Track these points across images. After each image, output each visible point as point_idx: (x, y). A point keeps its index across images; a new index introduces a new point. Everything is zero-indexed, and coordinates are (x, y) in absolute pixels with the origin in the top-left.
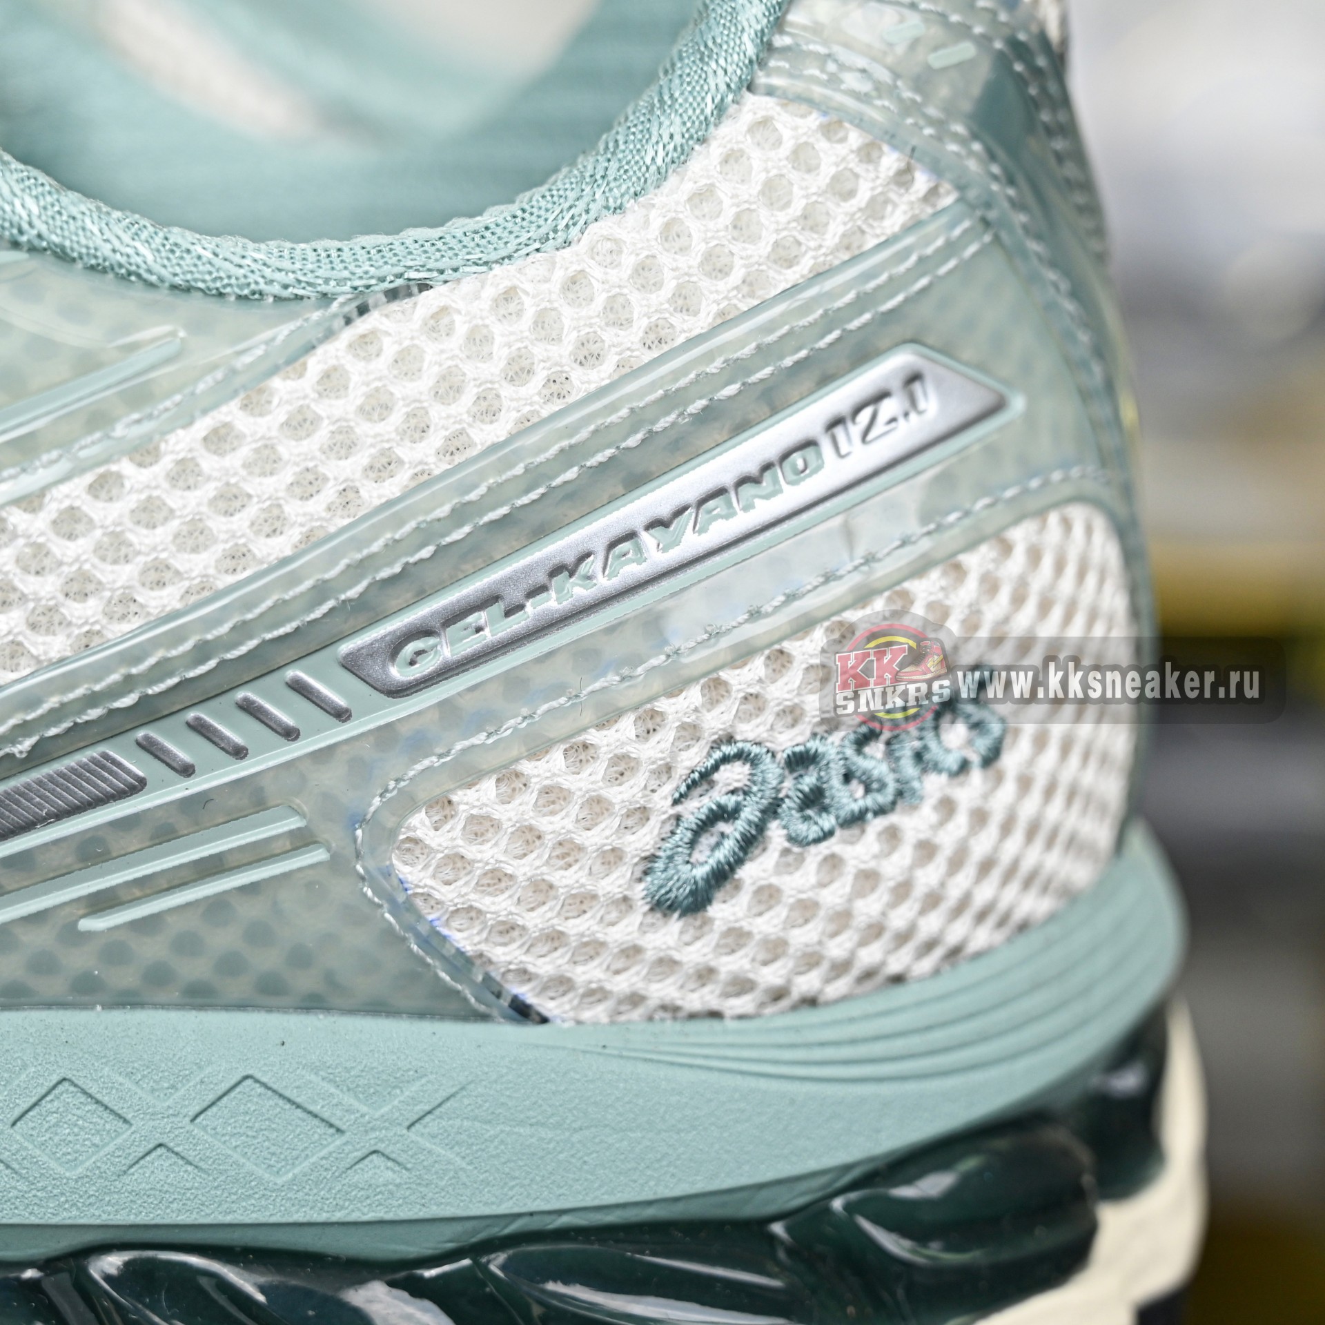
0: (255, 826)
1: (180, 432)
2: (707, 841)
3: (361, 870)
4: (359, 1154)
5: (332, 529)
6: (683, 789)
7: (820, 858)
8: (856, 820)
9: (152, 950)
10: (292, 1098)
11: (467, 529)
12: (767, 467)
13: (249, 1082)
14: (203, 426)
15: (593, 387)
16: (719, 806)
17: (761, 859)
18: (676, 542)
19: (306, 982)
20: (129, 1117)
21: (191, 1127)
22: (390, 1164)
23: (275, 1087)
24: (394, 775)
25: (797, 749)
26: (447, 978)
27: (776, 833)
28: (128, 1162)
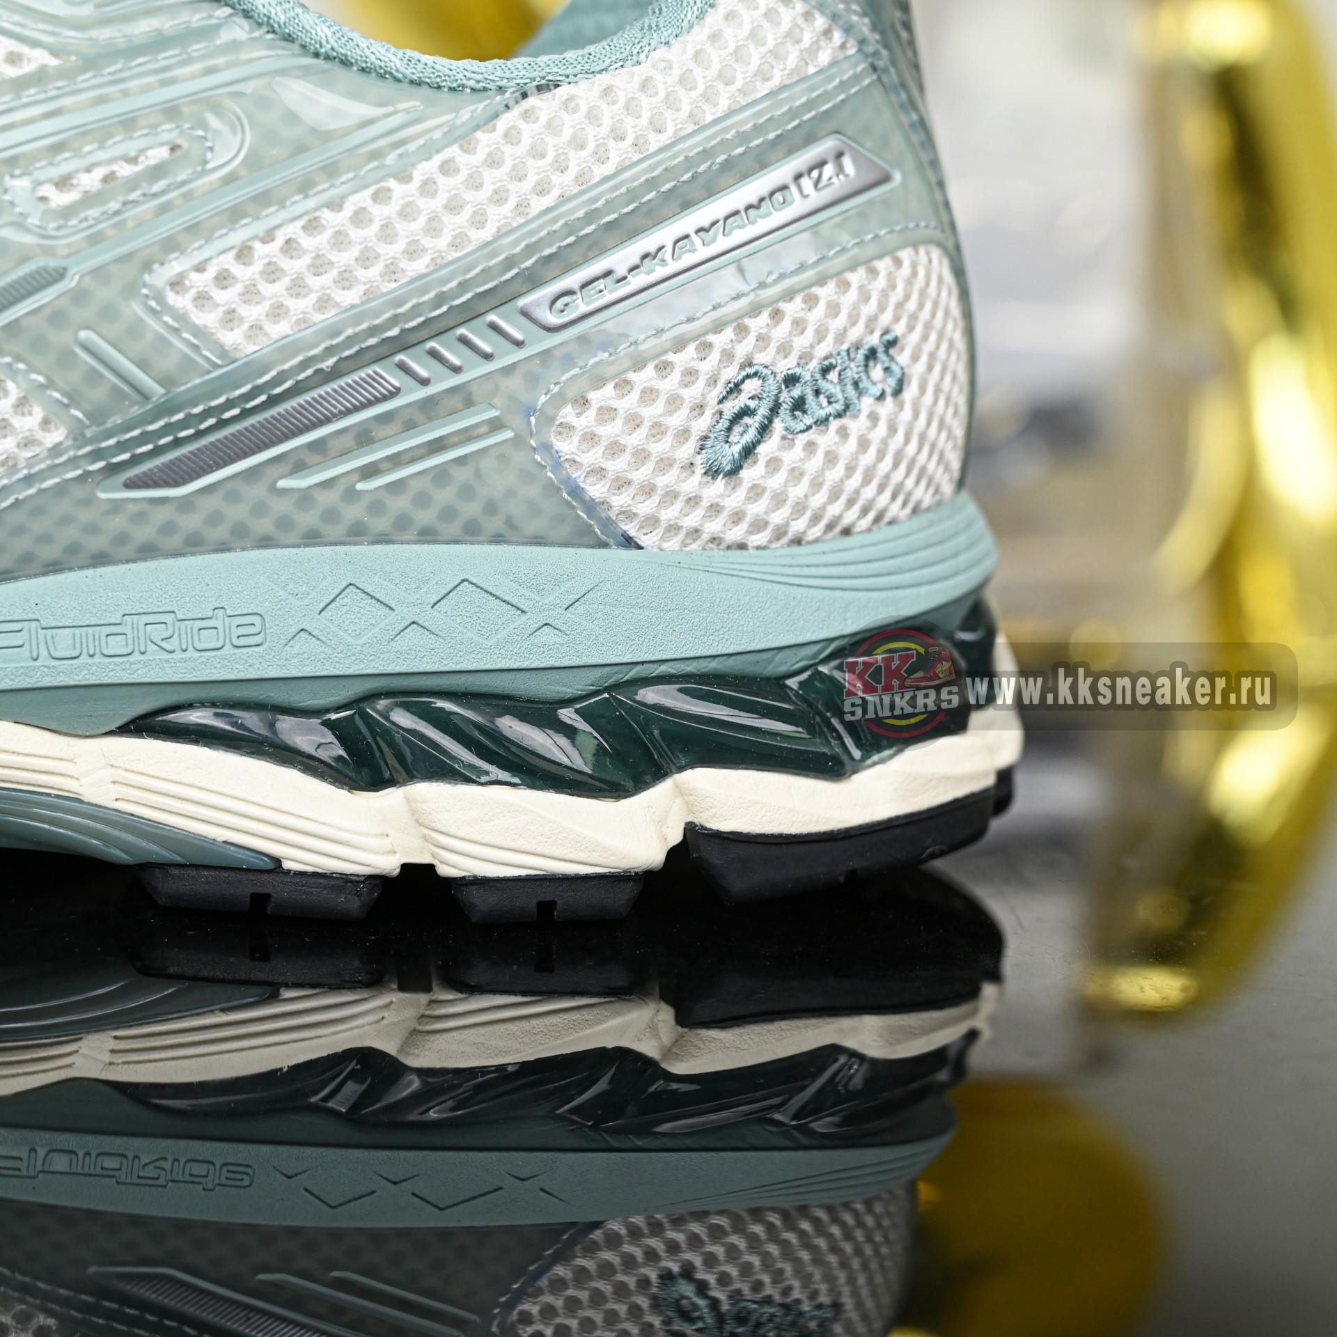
0: (468, 417)
1: (424, 163)
2: (737, 429)
3: (534, 444)
4: (537, 626)
5: (515, 225)
6: (725, 393)
7: (804, 442)
8: (824, 421)
9: (400, 504)
10: (493, 592)
11: (593, 227)
12: (762, 200)
13: (466, 583)
14: (438, 159)
15: (661, 145)
16: (746, 406)
17: (770, 441)
18: (713, 240)
19: (494, 524)
20: (393, 606)
21: (432, 611)
22: (556, 632)
23: (482, 586)
24: (553, 381)
25: (790, 372)
26: (585, 517)
27: (778, 425)
28: (394, 633)
